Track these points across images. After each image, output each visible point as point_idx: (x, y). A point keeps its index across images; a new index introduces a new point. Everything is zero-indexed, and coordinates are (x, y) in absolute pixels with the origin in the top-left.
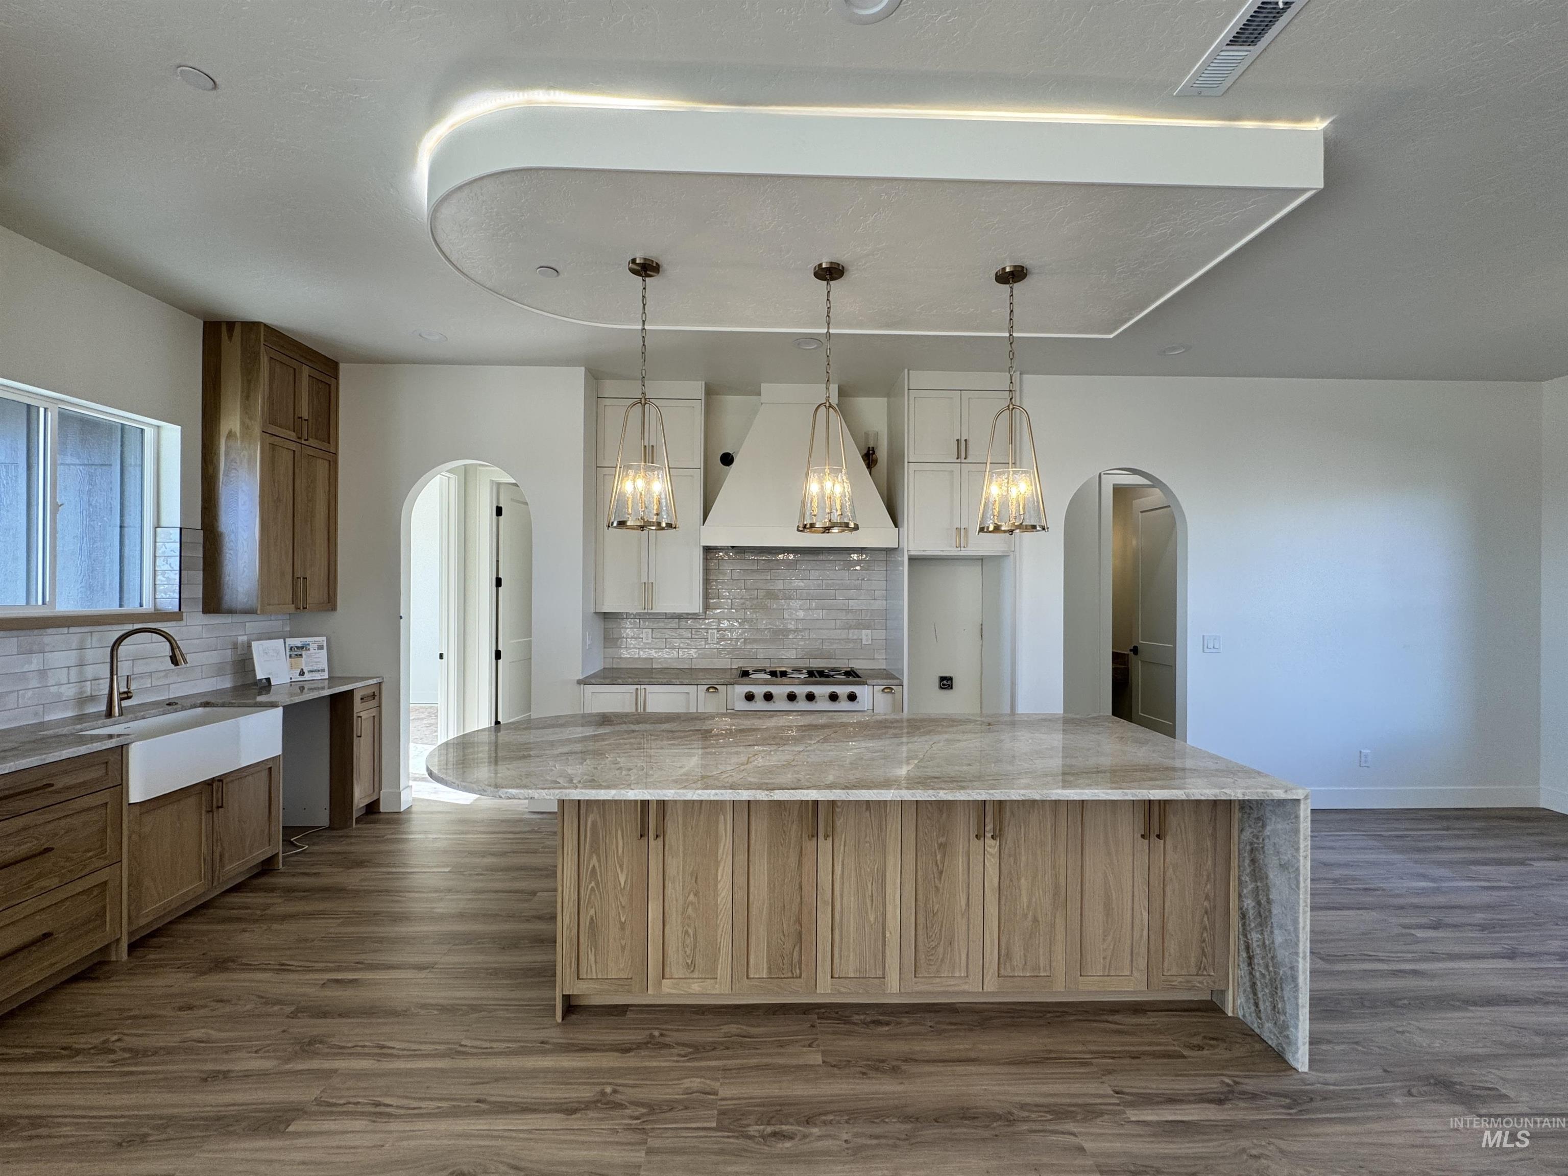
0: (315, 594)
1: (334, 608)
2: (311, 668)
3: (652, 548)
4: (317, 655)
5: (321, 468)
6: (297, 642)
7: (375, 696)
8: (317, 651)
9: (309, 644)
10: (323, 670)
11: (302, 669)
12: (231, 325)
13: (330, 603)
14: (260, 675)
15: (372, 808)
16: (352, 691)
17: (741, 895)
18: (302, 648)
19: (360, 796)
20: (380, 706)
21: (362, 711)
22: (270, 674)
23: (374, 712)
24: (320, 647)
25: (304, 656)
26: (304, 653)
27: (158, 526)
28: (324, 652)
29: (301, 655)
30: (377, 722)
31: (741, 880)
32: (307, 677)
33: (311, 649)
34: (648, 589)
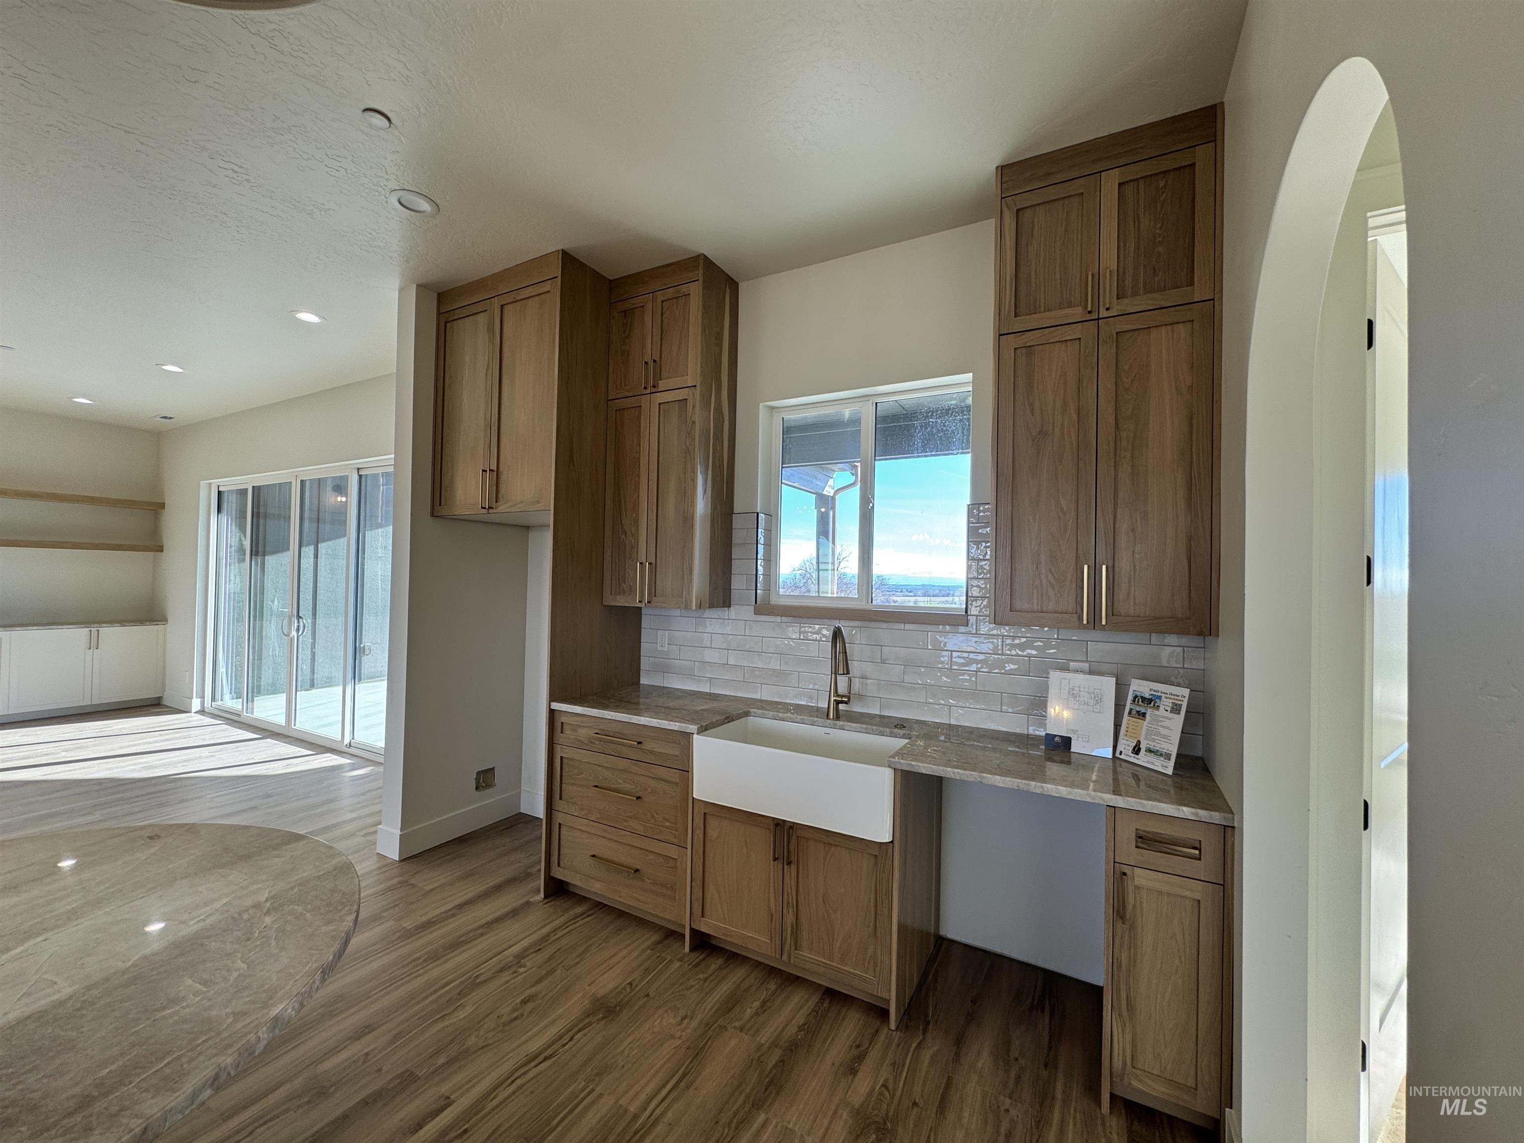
2: (1152, 745)
4: (1167, 723)
8: (1168, 714)
9: (1160, 698)
10: (1168, 756)
11: (1139, 742)
18: (1150, 701)
22: (1075, 732)
24: (1176, 709)
25: (1148, 716)
26: (1149, 712)
28: (1179, 721)
29: (1144, 715)
33: (1162, 708)
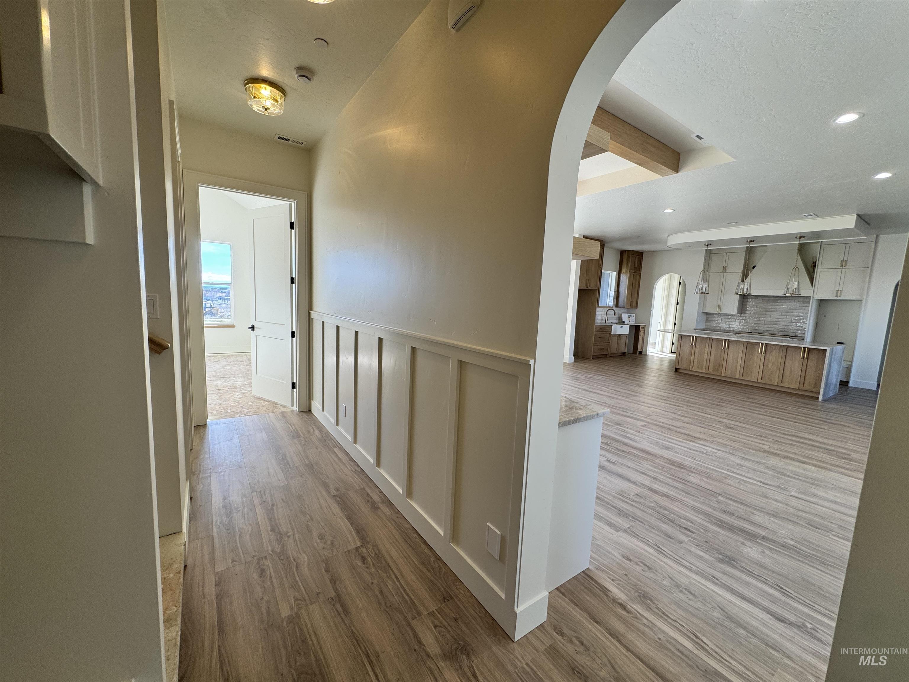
0: (634, 304)
1: (637, 308)
3: (722, 295)
5: (638, 277)
6: (629, 315)
7: (644, 328)
9: (632, 315)
10: (634, 321)
11: (631, 320)
12: (625, 251)
13: (636, 307)
14: (623, 320)
15: (641, 353)
16: (640, 326)
17: (709, 357)
19: (639, 349)
20: (644, 330)
21: (641, 330)
22: (626, 320)
23: (643, 331)
26: (631, 317)
27: (610, 291)
28: (634, 317)
30: (644, 333)
31: (709, 353)
32: (631, 322)
34: (720, 306)
